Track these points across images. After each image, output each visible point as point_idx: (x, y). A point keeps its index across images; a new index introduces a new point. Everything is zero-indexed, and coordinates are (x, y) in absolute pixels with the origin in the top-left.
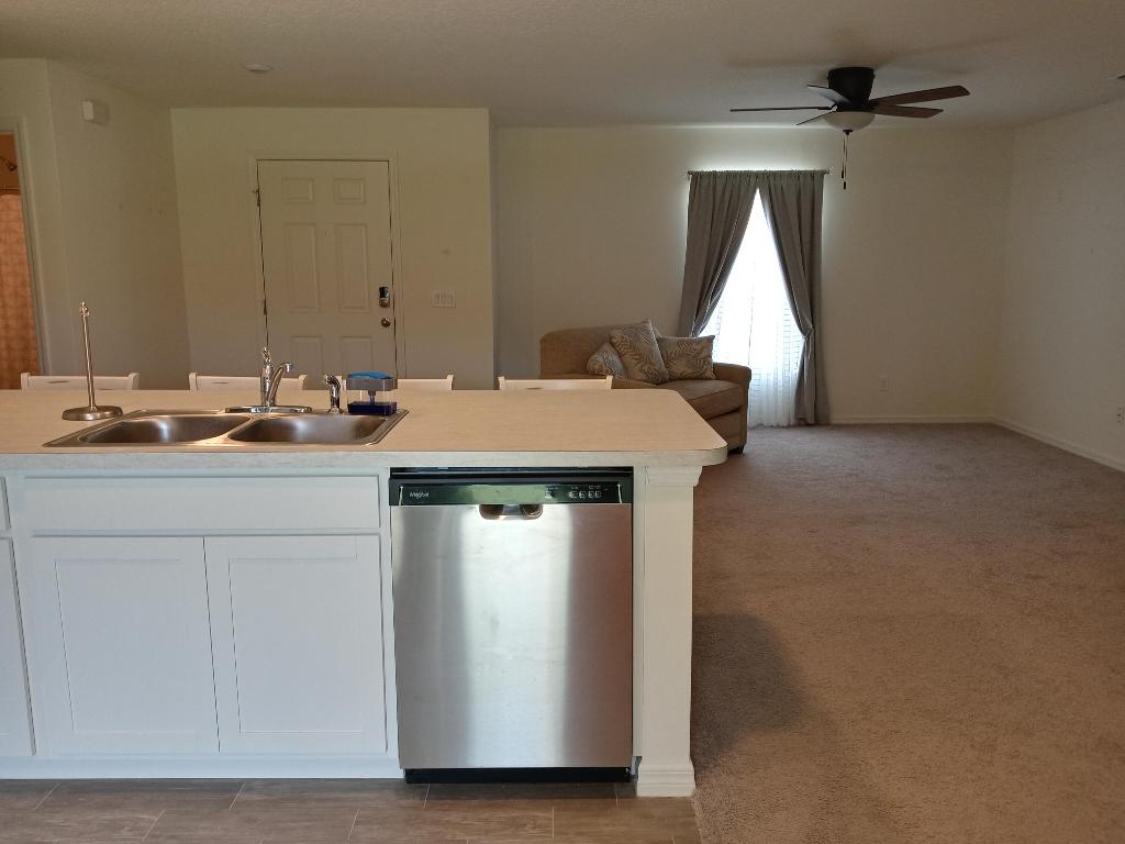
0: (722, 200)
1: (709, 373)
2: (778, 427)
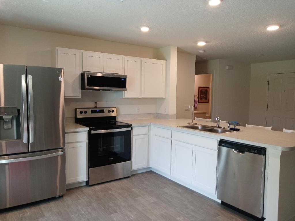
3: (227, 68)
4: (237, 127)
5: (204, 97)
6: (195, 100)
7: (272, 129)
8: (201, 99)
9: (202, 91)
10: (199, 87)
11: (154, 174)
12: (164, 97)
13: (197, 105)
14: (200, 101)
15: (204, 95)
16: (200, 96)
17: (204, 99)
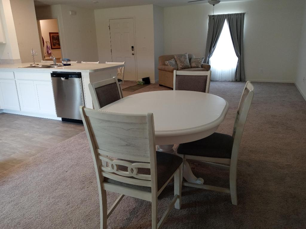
0: (216, 22)
1: (200, 66)
2: (229, 81)
3: (70, 13)
4: (69, 63)
5: (57, 43)
6: (47, 46)
7: (99, 63)
8: (54, 45)
9: (54, 37)
10: (50, 33)
11: (7, 115)
12: (4, 42)
13: (50, 51)
14: (53, 47)
15: (56, 41)
16: (53, 42)
17: (57, 45)
